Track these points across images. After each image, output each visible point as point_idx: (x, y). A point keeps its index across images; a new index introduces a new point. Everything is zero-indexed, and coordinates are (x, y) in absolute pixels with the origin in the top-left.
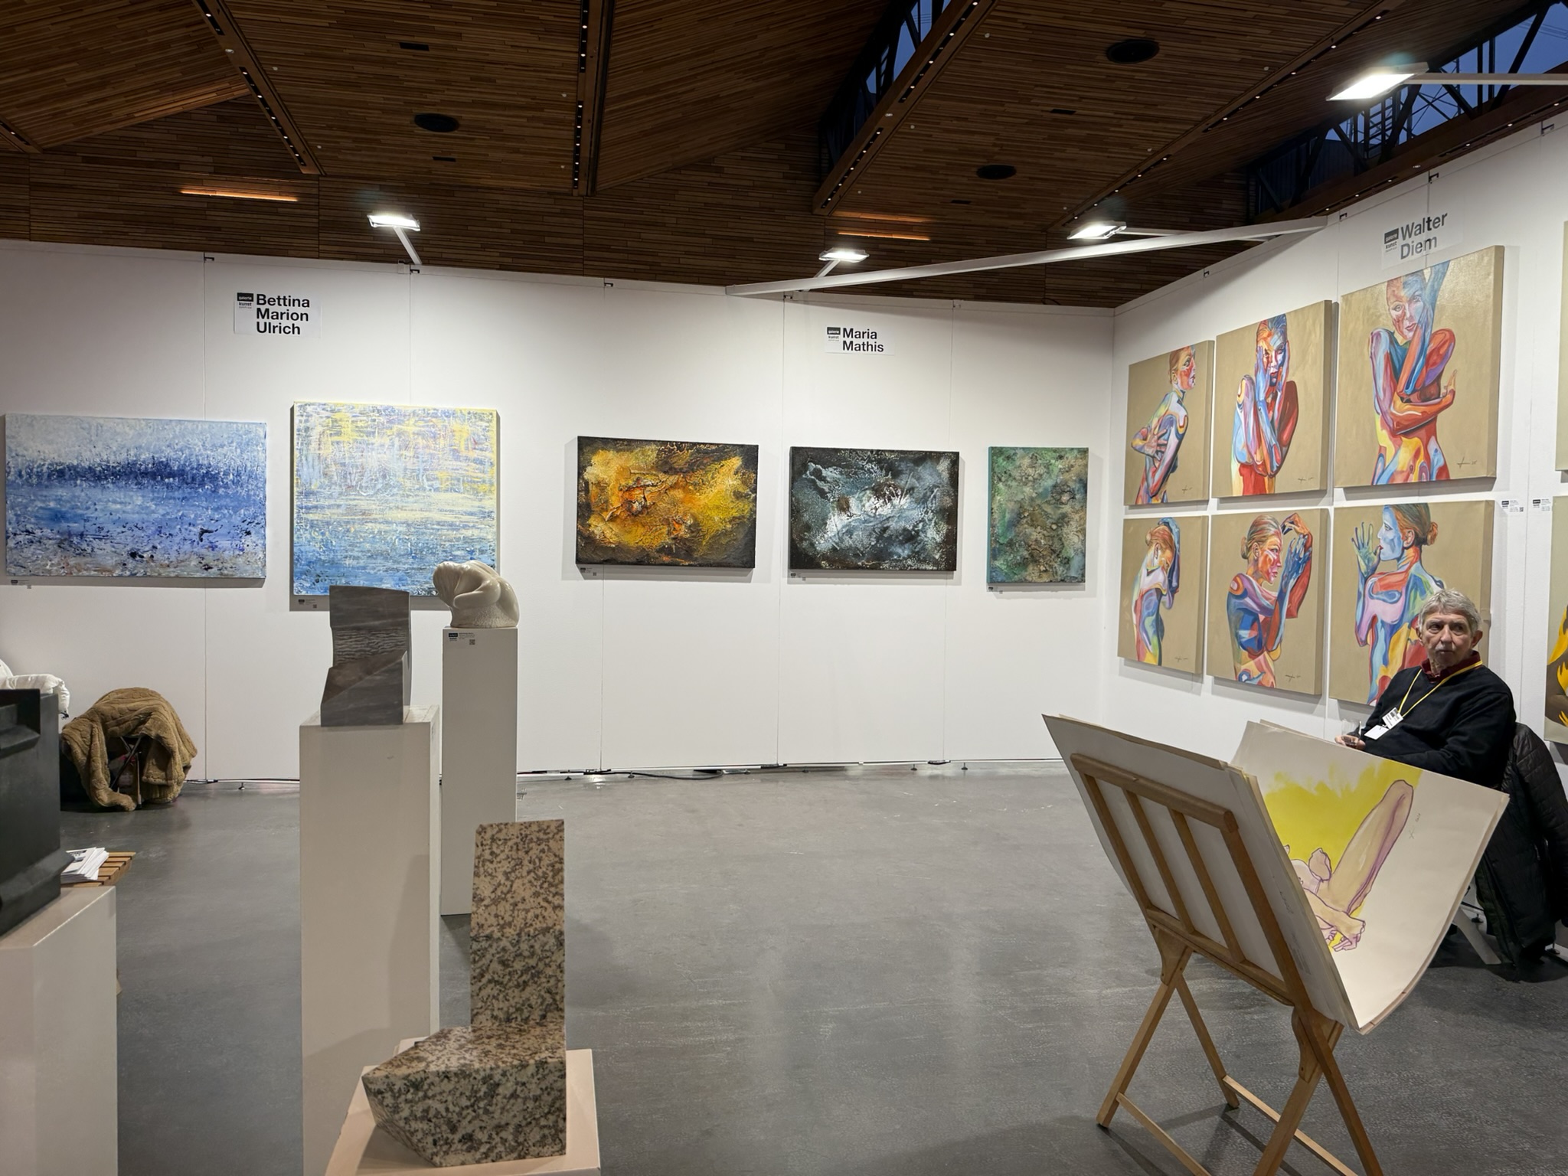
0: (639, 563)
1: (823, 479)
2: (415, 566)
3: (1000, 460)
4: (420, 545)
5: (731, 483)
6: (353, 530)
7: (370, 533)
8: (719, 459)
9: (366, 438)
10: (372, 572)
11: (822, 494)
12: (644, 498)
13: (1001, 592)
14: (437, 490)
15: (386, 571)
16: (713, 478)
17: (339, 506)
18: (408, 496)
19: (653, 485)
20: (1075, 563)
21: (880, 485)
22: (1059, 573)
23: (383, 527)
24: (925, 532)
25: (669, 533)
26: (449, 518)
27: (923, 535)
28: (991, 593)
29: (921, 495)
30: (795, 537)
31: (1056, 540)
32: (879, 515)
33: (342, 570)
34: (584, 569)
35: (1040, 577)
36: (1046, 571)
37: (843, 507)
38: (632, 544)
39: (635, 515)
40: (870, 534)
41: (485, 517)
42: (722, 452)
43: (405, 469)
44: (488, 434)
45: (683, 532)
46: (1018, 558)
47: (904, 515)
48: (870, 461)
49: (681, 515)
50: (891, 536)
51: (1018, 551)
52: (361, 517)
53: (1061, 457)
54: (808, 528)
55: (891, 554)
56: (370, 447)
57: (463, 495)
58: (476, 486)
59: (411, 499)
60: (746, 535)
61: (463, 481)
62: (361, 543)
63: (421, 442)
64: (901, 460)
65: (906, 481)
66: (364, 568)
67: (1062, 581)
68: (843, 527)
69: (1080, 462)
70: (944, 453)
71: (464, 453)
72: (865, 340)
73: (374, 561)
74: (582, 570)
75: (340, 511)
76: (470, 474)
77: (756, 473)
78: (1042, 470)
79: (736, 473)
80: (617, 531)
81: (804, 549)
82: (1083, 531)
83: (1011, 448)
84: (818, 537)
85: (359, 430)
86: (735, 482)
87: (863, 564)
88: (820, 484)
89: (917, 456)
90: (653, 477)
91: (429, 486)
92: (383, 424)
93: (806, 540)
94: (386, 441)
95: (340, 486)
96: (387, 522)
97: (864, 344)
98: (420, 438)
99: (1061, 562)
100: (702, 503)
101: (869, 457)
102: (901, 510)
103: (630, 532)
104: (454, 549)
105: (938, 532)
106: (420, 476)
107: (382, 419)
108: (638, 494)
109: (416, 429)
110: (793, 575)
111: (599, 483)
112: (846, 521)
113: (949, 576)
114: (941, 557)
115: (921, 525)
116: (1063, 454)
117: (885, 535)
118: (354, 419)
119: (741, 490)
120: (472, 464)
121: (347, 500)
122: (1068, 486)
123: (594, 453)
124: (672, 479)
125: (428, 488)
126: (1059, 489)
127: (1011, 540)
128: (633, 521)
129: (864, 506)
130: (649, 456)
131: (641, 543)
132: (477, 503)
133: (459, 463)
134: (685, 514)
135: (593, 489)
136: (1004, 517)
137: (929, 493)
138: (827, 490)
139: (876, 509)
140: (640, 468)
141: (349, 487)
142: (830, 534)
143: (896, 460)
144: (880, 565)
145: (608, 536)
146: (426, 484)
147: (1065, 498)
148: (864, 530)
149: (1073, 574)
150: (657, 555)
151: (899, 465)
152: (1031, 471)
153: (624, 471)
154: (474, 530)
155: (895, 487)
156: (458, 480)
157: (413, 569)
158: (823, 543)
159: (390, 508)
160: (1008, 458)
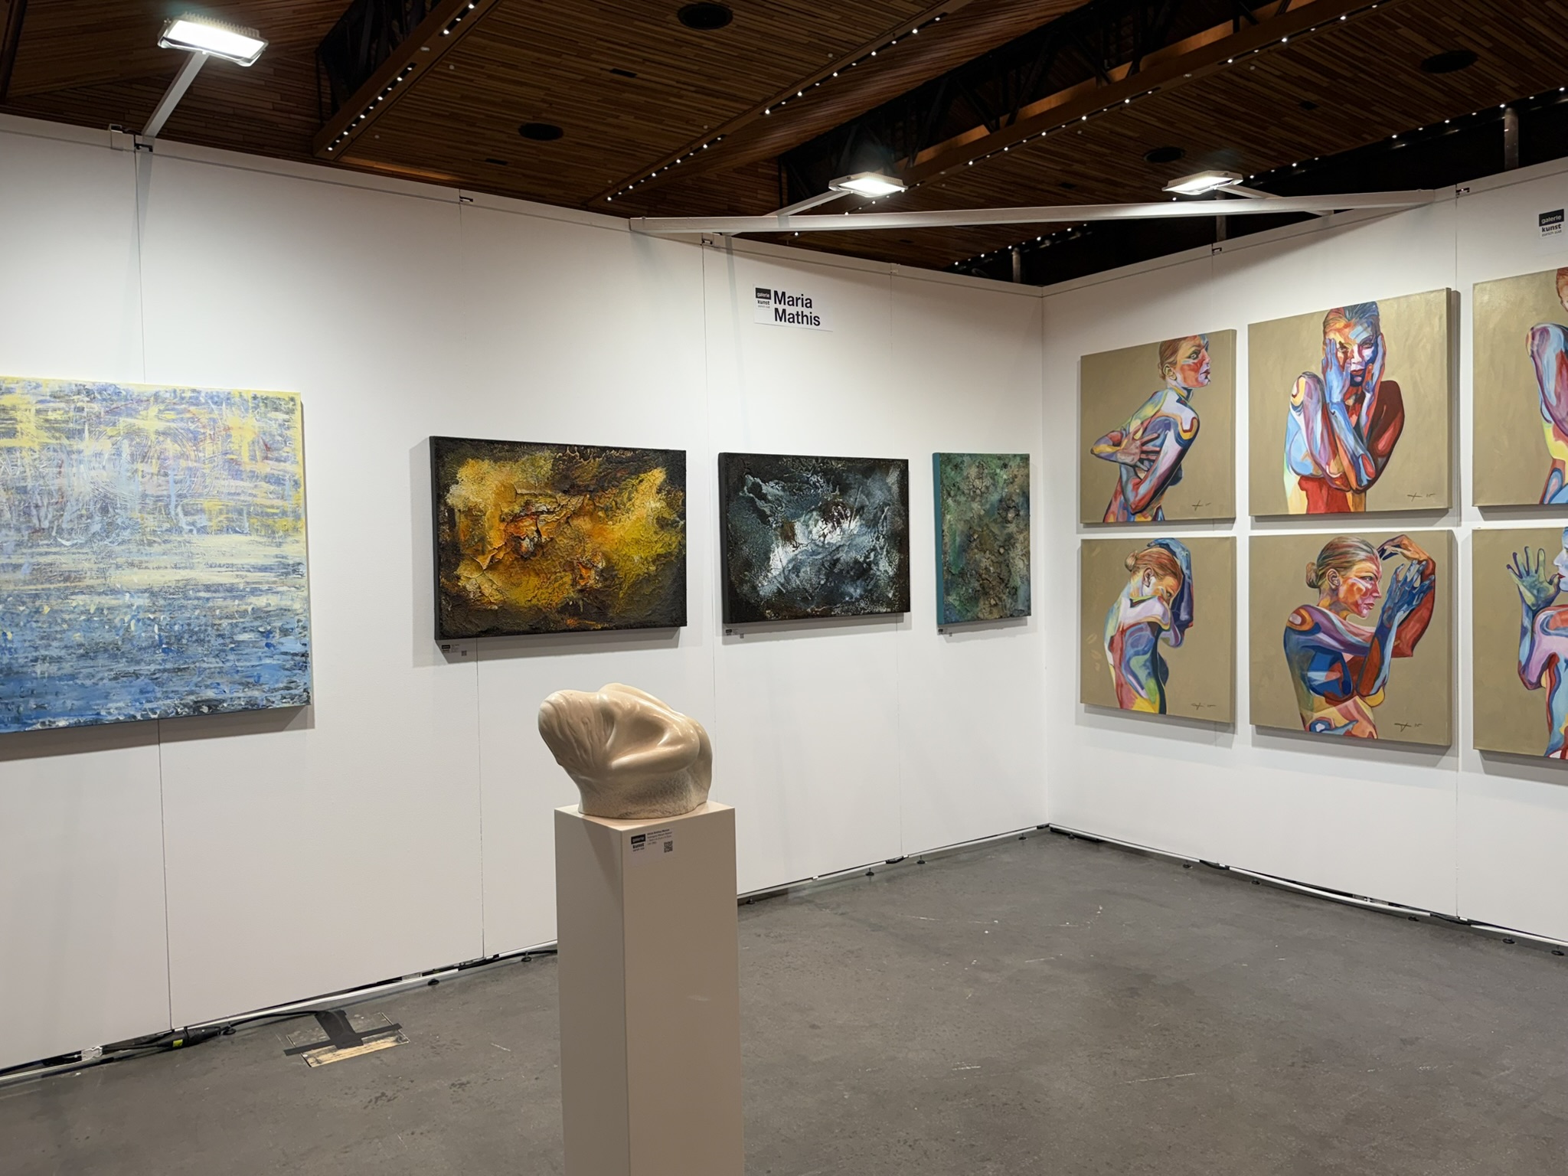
0: (534, 631)
1: (763, 497)
2: (169, 666)
3: (948, 469)
4: (176, 628)
5: (653, 505)
6: (47, 610)
7: (82, 613)
8: (637, 472)
9: (65, 442)
10: (88, 683)
11: (763, 517)
12: (538, 531)
13: (951, 634)
14: (203, 530)
15: (115, 679)
16: (630, 499)
17: (17, 567)
18: (151, 543)
19: (549, 512)
20: (1021, 593)
21: (827, 504)
22: (1008, 606)
23: (108, 601)
24: (877, 564)
25: (574, 583)
26: (226, 578)
27: (875, 568)
28: (942, 636)
29: (871, 517)
30: (733, 579)
31: (1003, 566)
32: (829, 543)
33: (29, 685)
34: (448, 647)
35: (991, 613)
36: (996, 605)
37: (789, 536)
38: (522, 602)
39: (524, 558)
40: (820, 570)
41: (287, 574)
42: (639, 460)
43: (144, 496)
44: (288, 433)
45: (592, 579)
46: (970, 591)
47: (854, 543)
48: (815, 473)
49: (588, 555)
50: (841, 571)
51: (969, 583)
52: (62, 585)
53: (1005, 466)
54: (748, 565)
55: (843, 595)
56: (74, 456)
57: (249, 538)
58: (270, 522)
59: (156, 548)
60: (675, 581)
61: (249, 513)
62: (64, 631)
63: (171, 447)
64: (849, 470)
65: (856, 498)
66: (73, 677)
67: (1011, 616)
68: (789, 562)
69: (1022, 471)
70: (893, 460)
71: (248, 466)
72: (799, 309)
73: (90, 663)
74: (445, 649)
75: (19, 575)
76: (259, 501)
77: (684, 491)
78: (988, 482)
79: (659, 491)
80: (500, 584)
81: (745, 595)
82: (1027, 555)
83: (958, 454)
84: (761, 578)
85: (51, 427)
86: (658, 505)
87: (812, 610)
88: (760, 503)
89: (866, 465)
90: (548, 500)
91: (189, 524)
92: (98, 416)
93: (746, 582)
94: (106, 446)
95: (18, 530)
96: (114, 592)
97: (798, 315)
98: (169, 440)
99: (1009, 593)
100: (617, 535)
101: (814, 466)
102: (852, 537)
103: (519, 585)
104: (236, 630)
105: (890, 563)
106: (172, 507)
107: (96, 407)
108: (528, 526)
109: (161, 426)
110: (728, 632)
111: (470, 510)
112: (792, 555)
113: (899, 618)
114: (894, 595)
115: (872, 555)
116: (1006, 461)
117: (836, 571)
118: (40, 406)
119: (666, 515)
120: (263, 484)
121: (32, 555)
122: (1013, 501)
123: (461, 462)
124: (575, 502)
125: (187, 528)
126: (1005, 505)
127: (963, 569)
128: (523, 568)
129: (810, 532)
130: (541, 467)
131: (534, 601)
132: (275, 551)
133: (241, 483)
134: (595, 555)
135: (462, 521)
136: (955, 541)
137: (879, 513)
138: (768, 513)
139: (825, 536)
140: (529, 487)
141: (36, 531)
142: (775, 573)
143: (843, 471)
144: (831, 610)
145: (487, 592)
146: (183, 521)
147: (1011, 515)
148: (812, 564)
149: (1021, 607)
150: (558, 617)
151: (847, 477)
152: (977, 483)
153: (508, 491)
154: (270, 596)
155: (844, 507)
156: (240, 513)
157: (165, 670)
158: (767, 587)
159: (118, 567)
160: (956, 466)
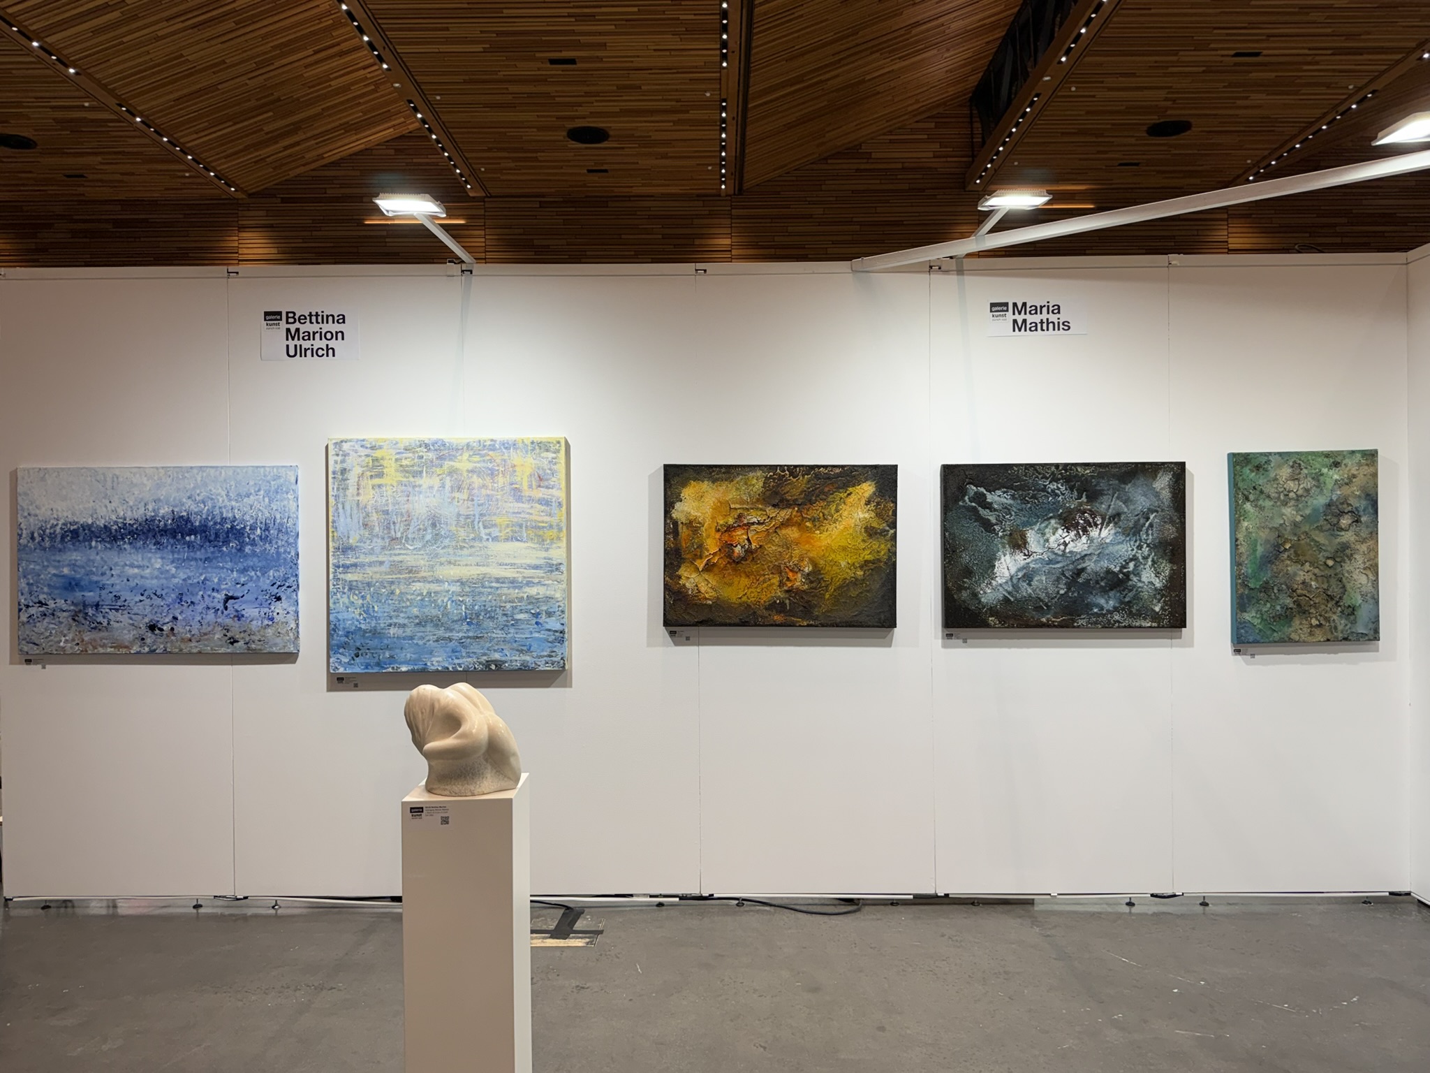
0: (744, 624)
1: (988, 506)
2: (471, 634)
3: (1247, 470)
4: (476, 607)
5: (861, 516)
6: (398, 592)
7: (418, 595)
8: (845, 486)
9: (412, 479)
10: (421, 643)
11: (987, 526)
12: (748, 539)
13: (1253, 655)
14: (495, 539)
15: (437, 641)
16: (837, 511)
17: (381, 563)
18: (462, 548)
19: (759, 523)
20: (1363, 614)
21: (1070, 511)
22: (1340, 628)
23: (434, 587)
24: (1138, 575)
25: (781, 584)
26: (509, 573)
27: (1135, 579)
28: (1239, 657)
29: (1131, 524)
30: (950, 585)
31: (1333, 582)
32: (1071, 552)
33: (386, 641)
34: (675, 632)
35: (1311, 634)
36: (1320, 626)
37: (1018, 543)
38: (734, 599)
39: (736, 562)
40: (1058, 579)
41: (552, 571)
42: (848, 476)
43: (459, 515)
44: (555, 467)
45: (798, 581)
46: (1278, 608)
47: (1107, 552)
48: (1055, 480)
49: (795, 560)
50: (1088, 581)
51: (1277, 598)
52: (407, 575)
53: (1336, 464)
54: (968, 572)
55: (1089, 606)
56: (417, 489)
57: (526, 545)
58: (541, 533)
59: (465, 552)
60: (883, 585)
61: (526, 527)
62: (407, 607)
63: (476, 481)
64: (1101, 476)
65: (1108, 504)
66: (412, 638)
67: (1346, 639)
68: (1019, 570)
69: (1366, 470)
70: (1163, 464)
71: (527, 492)
72: (1044, 316)
73: (422, 629)
74: (672, 634)
75: (383, 568)
76: (534, 517)
77: (895, 503)
78: (1308, 483)
79: (868, 503)
80: (714, 583)
81: (964, 601)
82: (1373, 568)
83: (1261, 454)
84: (983, 585)
85: (404, 470)
86: (867, 515)
87: (1048, 620)
88: (984, 513)
89: (1124, 469)
90: (759, 513)
91: (487, 534)
92: (432, 462)
93: (966, 589)
94: (436, 482)
95: (383, 539)
96: (438, 581)
97: (1042, 322)
98: (475, 476)
99: (1342, 612)
100: (824, 543)
101: (1053, 473)
102: (1103, 545)
103: (730, 585)
104: (516, 611)
105: (1157, 574)
106: (476, 523)
107: (431, 455)
108: (740, 535)
109: (470, 466)
110: (949, 636)
111: (691, 522)
112: (1023, 563)
113: (1174, 634)
114: (1162, 608)
115: (1131, 565)
116: (1338, 459)
117: (1080, 580)
118: (398, 456)
119: (875, 525)
120: (537, 505)
121: (391, 555)
122: (1349, 505)
123: (684, 484)
124: (784, 514)
125: (485, 537)
126: (1335, 510)
127: (1267, 583)
128: (735, 570)
129: (1047, 540)
130: (754, 485)
131: (744, 599)
132: (544, 554)
133: (521, 505)
134: (801, 559)
135: (683, 531)
136: (1255, 551)
137: (1142, 521)
138: (994, 521)
139: (1066, 544)
140: (742, 502)
141: (393, 539)
142: (1000, 580)
143: (1093, 477)
144: (1074, 621)
145: (703, 590)
146: (483, 532)
147: (1345, 521)
148: (1049, 573)
149: (1361, 629)
150: (766, 613)
151: (1098, 483)
152: (1291, 485)
153: (723, 506)
154: (539, 587)
155: (1093, 514)
156: (521, 526)
157: (468, 637)
158: (990, 594)
159: (442, 564)
160: (1258, 468)
